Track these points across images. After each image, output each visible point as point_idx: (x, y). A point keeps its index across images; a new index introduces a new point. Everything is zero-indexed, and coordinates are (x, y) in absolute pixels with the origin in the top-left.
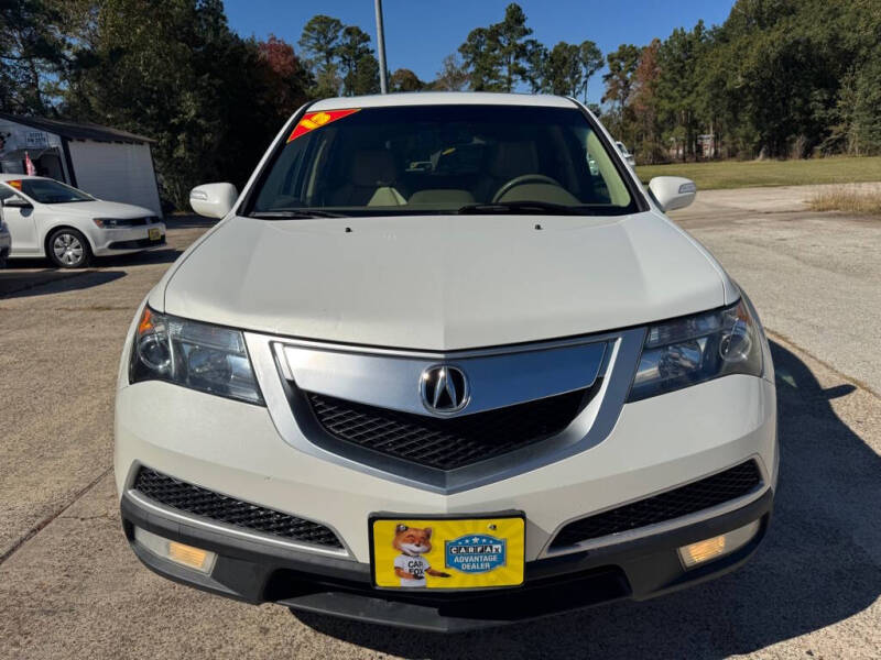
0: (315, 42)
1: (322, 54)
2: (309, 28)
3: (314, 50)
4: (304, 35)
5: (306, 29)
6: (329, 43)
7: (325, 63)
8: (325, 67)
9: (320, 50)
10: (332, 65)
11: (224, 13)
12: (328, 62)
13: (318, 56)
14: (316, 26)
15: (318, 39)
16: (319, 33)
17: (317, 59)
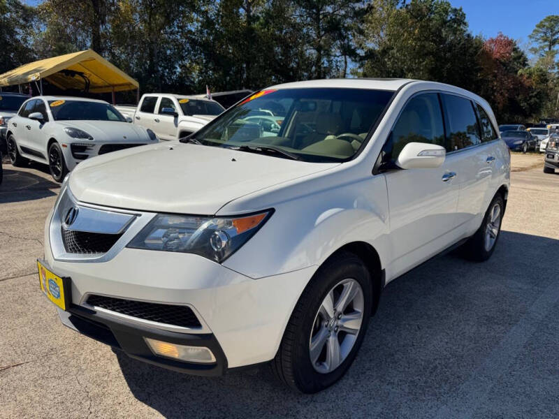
0: (542, 35)
1: (547, 43)
2: (541, 26)
3: (540, 41)
4: (534, 31)
5: (538, 26)
6: (554, 35)
7: (547, 49)
8: (546, 52)
9: (545, 41)
10: (553, 51)
11: (466, 21)
12: (550, 49)
13: (542, 45)
14: (547, 24)
15: (545, 33)
16: (547, 28)
17: (541, 47)
